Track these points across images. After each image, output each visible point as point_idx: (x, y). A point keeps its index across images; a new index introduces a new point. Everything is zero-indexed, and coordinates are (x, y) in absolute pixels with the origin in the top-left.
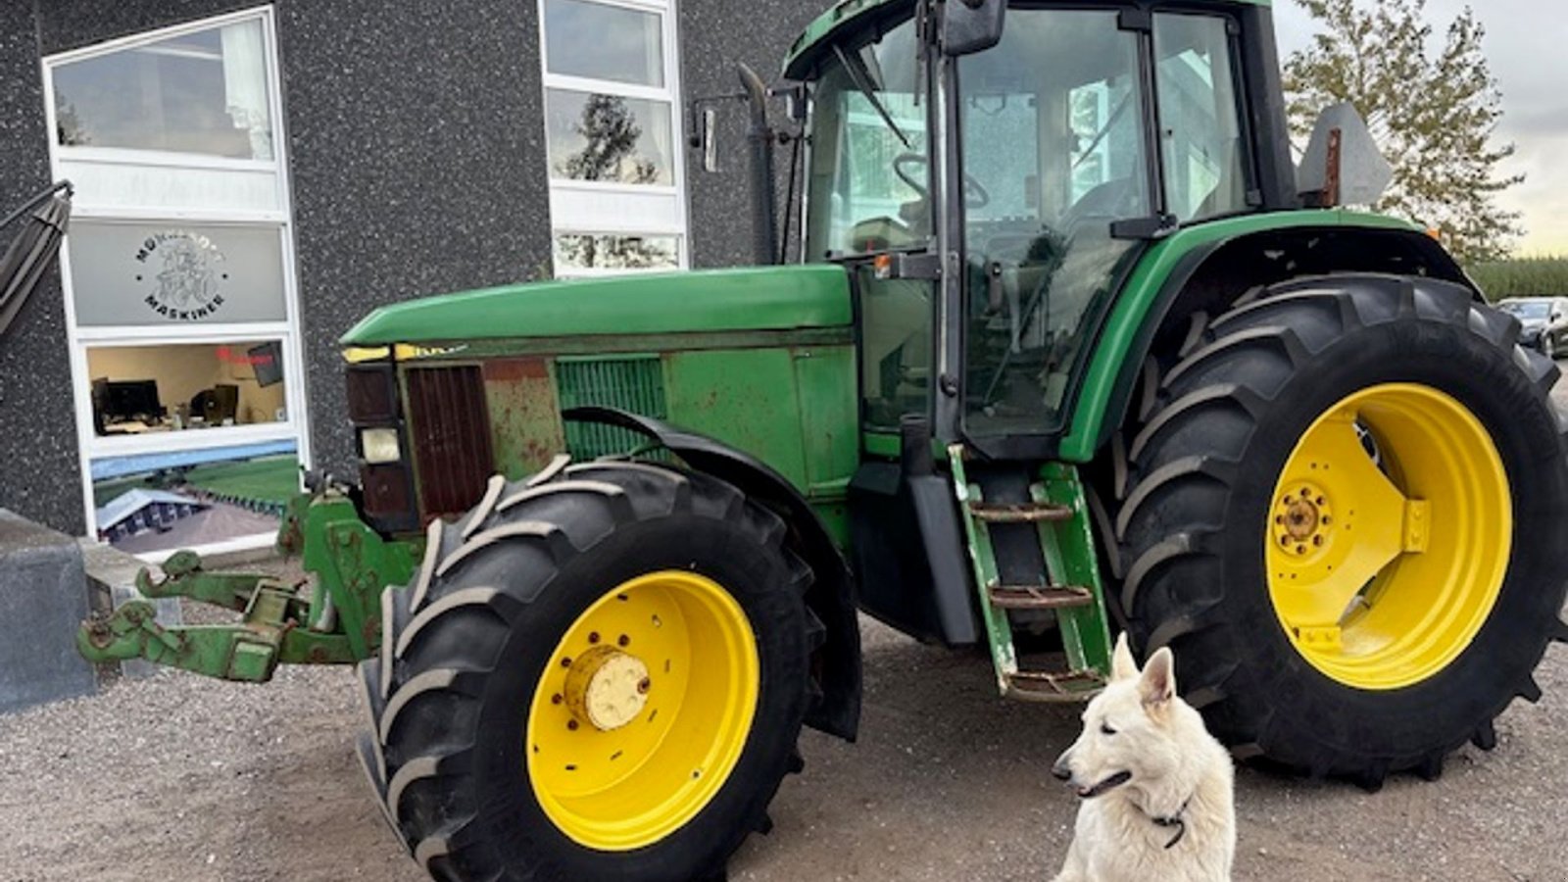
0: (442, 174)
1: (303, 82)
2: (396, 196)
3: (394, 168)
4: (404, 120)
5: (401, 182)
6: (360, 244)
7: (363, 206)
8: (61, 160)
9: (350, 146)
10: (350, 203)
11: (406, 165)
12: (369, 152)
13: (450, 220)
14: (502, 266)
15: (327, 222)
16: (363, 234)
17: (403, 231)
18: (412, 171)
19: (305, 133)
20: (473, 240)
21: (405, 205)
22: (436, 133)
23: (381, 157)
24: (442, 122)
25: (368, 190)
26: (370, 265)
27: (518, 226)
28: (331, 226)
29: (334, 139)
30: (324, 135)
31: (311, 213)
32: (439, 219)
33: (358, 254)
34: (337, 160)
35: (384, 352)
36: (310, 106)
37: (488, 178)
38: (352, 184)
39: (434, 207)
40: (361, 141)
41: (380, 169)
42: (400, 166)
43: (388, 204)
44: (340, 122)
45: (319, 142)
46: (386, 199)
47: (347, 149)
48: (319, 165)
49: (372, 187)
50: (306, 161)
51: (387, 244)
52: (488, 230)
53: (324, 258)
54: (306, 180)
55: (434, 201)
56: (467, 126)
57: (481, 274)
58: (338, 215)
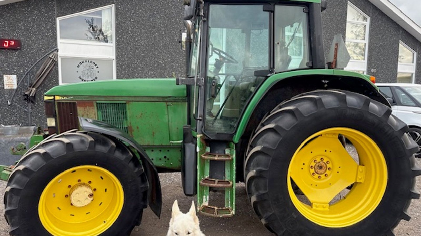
0: (156, 47)
1: (120, 23)
2: (143, 53)
3: (143, 45)
4: (146, 33)
5: (145, 49)
6: (133, 65)
7: (134, 55)
8: (61, 43)
9: (132, 40)
10: (131, 54)
11: (146, 45)
12: (136, 41)
13: (157, 59)
14: (171, 72)
15: (124, 59)
16: (134, 62)
17: (144, 62)
18: (148, 46)
19: (120, 36)
20: (163, 65)
21: (146, 55)
22: (155, 37)
23: (140, 43)
24: (157, 34)
25: (136, 51)
26: (135, 70)
27: (176, 61)
28: (126, 60)
29: (128, 38)
30: (125, 37)
31: (120, 57)
32: (155, 58)
33: (132, 67)
34: (128, 43)
35: (52, 98)
36: (122, 29)
37: (169, 49)
38: (132, 49)
39: (153, 56)
40: (135, 38)
41: (139, 46)
42: (145, 45)
43: (141, 55)
44: (129, 33)
45: (123, 38)
46: (140, 54)
47: (131, 41)
48: (123, 44)
49: (137, 50)
50: (120, 43)
51: (140, 65)
52: (168, 62)
53: (123, 68)
54: (119, 48)
55: (153, 54)
56: (163, 35)
57: (165, 74)
58: (127, 57)
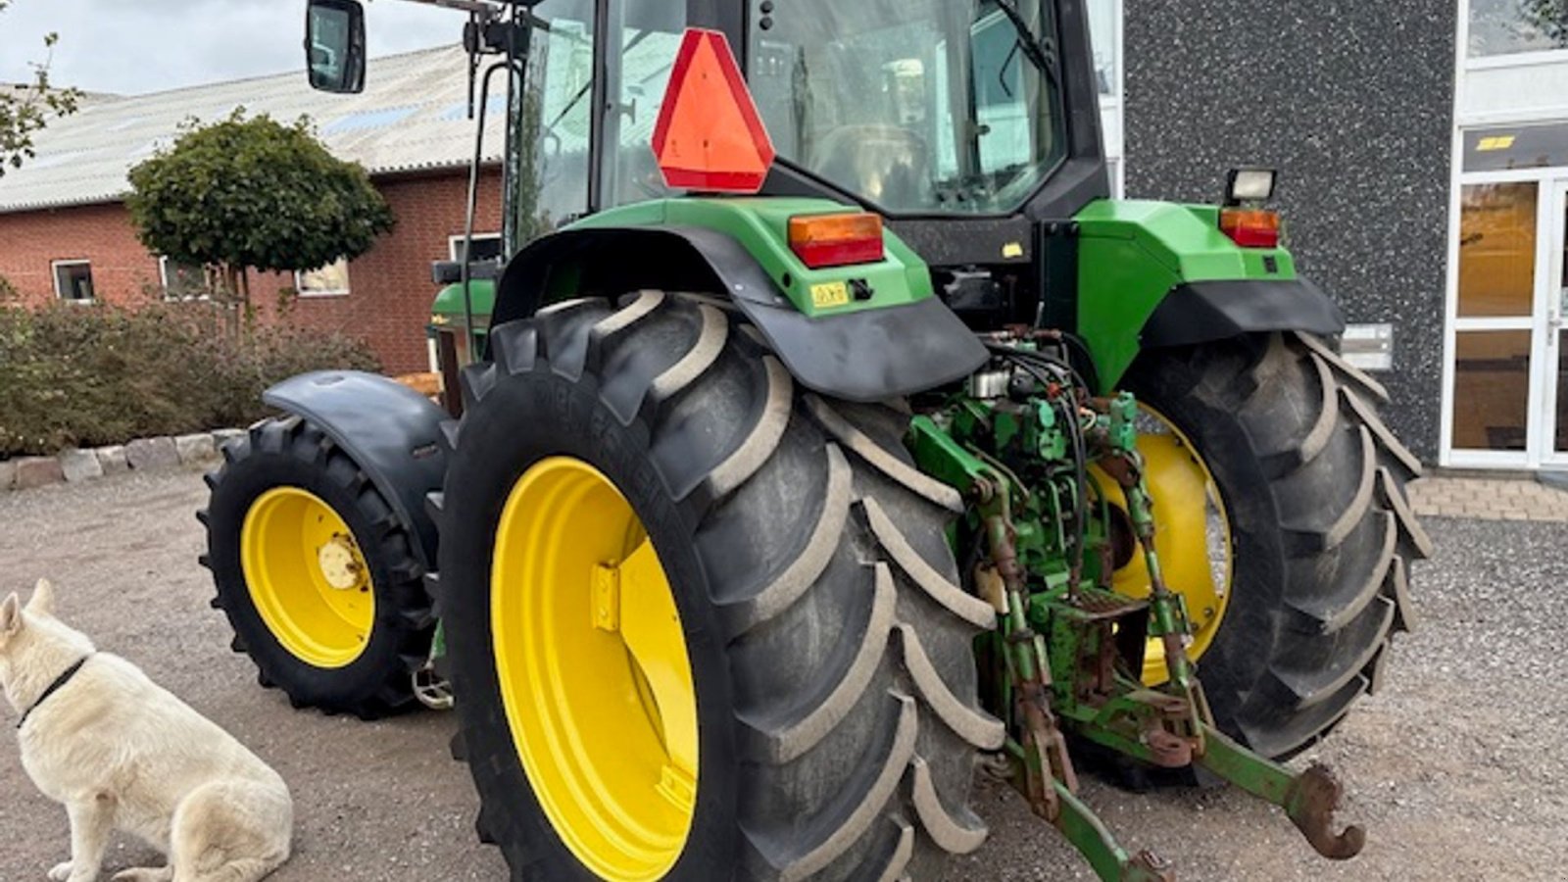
0: (1293, 81)
1: (1142, 14)
2: (1233, 113)
3: (1234, 83)
4: (1249, 29)
5: (1240, 98)
6: (1188, 170)
7: (1194, 129)
9: (1185, 69)
10: (1179, 129)
11: (1248, 79)
12: (1206, 72)
13: (1298, 132)
14: (1368, 178)
15: (1155, 151)
16: (1192, 160)
17: (1237, 153)
18: (1257, 83)
19: (1139, 67)
20: (1328, 154)
21: (1244, 122)
22: (1290, 36)
23: (1219, 73)
24: (1300, 21)
25: (1202, 112)
26: (1196, 190)
27: (1394, 127)
28: (1159, 156)
29: (1169, 67)
30: (1159, 64)
31: (1139, 145)
32: (1285, 131)
33: (1184, 180)
34: (1170, 86)
36: (1146, 35)
37: (1357, 75)
38: (1185, 108)
39: (1279, 120)
40: (1199, 61)
41: (1216, 87)
42: (1241, 80)
43: (1222, 124)
44: (1176, 47)
45: (1152, 70)
46: (1220, 119)
47: (1181, 73)
48: (1151, 93)
49: (1205, 108)
50: (1139, 91)
51: (1218, 168)
52: (1350, 139)
53: (1148, 187)
54: (1137, 112)
55: (1280, 114)
56: (1333, 20)
57: (1334, 191)
58: (1166, 142)
